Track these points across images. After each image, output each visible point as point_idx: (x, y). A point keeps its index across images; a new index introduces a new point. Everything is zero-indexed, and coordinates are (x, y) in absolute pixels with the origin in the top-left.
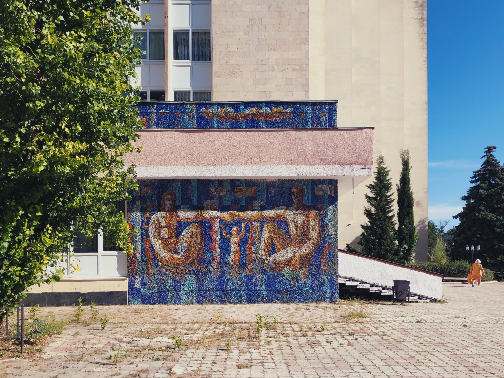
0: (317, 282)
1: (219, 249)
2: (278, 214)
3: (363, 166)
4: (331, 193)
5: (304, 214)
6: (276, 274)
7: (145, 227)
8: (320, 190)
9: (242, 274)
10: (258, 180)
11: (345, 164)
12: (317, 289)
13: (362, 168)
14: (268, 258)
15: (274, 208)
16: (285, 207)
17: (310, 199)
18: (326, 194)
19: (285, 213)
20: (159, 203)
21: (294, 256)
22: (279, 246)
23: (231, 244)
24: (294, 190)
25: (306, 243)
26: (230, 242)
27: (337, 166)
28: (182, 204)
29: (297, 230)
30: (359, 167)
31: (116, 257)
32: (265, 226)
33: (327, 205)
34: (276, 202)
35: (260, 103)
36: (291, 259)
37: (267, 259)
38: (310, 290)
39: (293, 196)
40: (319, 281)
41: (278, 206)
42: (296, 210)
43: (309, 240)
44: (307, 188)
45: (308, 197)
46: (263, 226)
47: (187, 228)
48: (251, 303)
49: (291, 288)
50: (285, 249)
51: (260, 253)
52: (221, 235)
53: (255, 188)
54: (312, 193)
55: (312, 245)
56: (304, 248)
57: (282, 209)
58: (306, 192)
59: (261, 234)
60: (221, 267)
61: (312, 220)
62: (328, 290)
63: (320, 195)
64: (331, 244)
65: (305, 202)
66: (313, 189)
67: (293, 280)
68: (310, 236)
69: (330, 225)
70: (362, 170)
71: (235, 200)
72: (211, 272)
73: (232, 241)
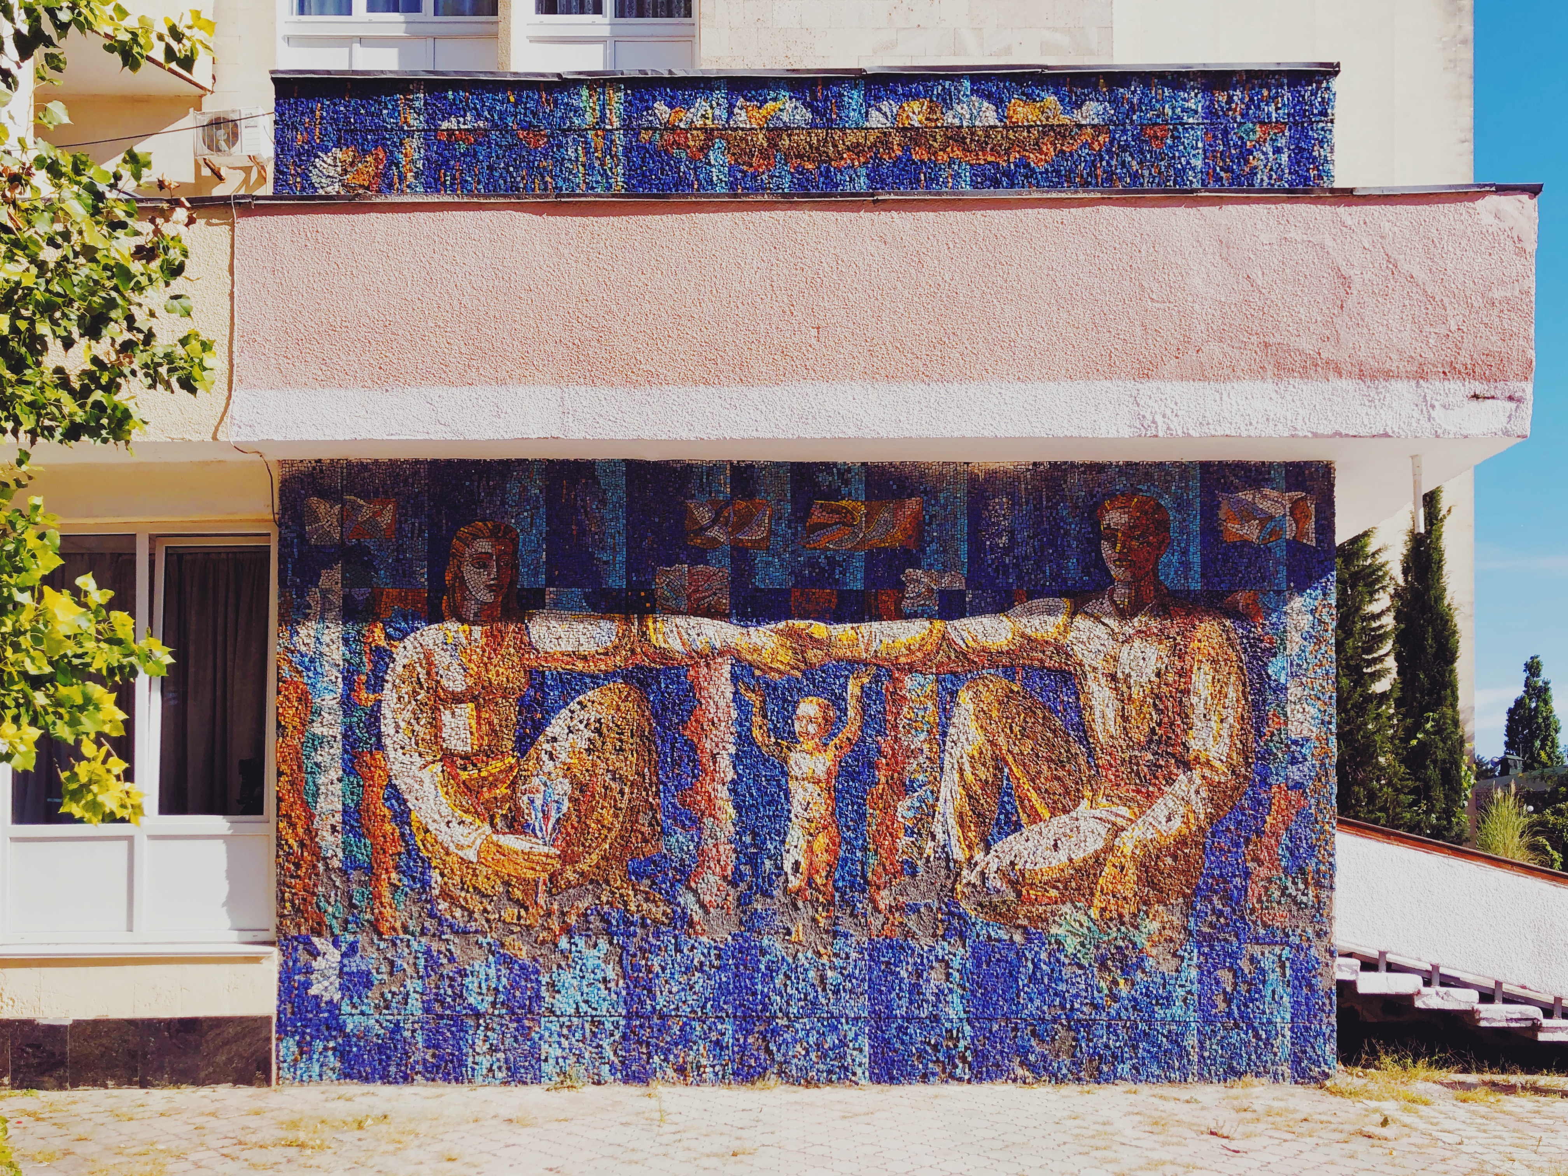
0: (1225, 976)
1: (731, 811)
2: (1030, 639)
3: (1479, 388)
4: (1301, 533)
5: (1162, 636)
6: (1018, 938)
7: (366, 697)
8: (1247, 513)
9: (846, 936)
10: (929, 466)
11: (1388, 375)
12: (1229, 1014)
13: (1476, 397)
14: (979, 856)
15: (1011, 606)
16: (1065, 603)
17: (1196, 559)
18: (1276, 533)
19: (1067, 628)
20: (436, 576)
21: (1109, 849)
22: (1033, 795)
23: (793, 785)
24: (1115, 518)
25: (1170, 780)
26: (785, 774)
27: (1346, 384)
28: (550, 583)
29: (1125, 719)
30: (1459, 389)
31: (220, 847)
32: (965, 697)
33: (1279, 593)
34: (1019, 578)
35: (946, 77)
36: (1098, 860)
37: (971, 863)
38: (1193, 1016)
39: (1105, 545)
40: (1236, 972)
41: (1031, 596)
42: (1124, 614)
43: (1186, 766)
44: (1182, 505)
45: (1185, 552)
46: (954, 694)
47: (574, 706)
48: (892, 1080)
49: (1095, 1006)
50: (1066, 811)
51: (938, 829)
52: (744, 739)
53: (913, 504)
54: (1203, 532)
55: (1204, 794)
56: (1160, 809)
57: (1051, 612)
58: (1174, 525)
59: (944, 734)
60: (743, 901)
61: (1206, 667)
62: (1283, 1018)
63: (1246, 543)
64: (1298, 786)
65: (1170, 578)
66: (1209, 512)
67: (1103, 966)
68: (1195, 745)
69: (1294, 691)
70: (1474, 403)
71: (812, 563)
72: (691, 924)
73: (795, 771)
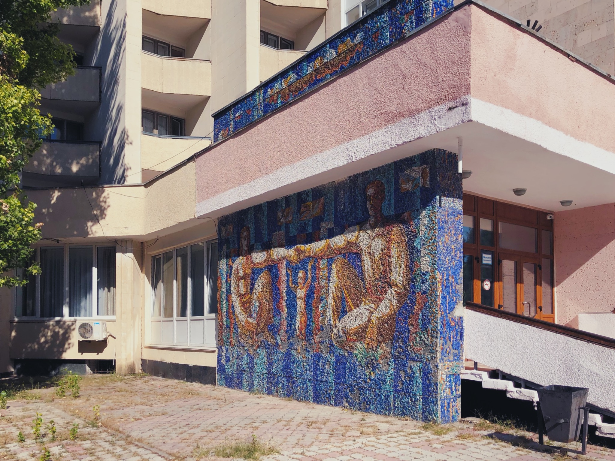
0: (402, 373)
2: (348, 242)
4: (425, 183)
5: (383, 235)
6: (346, 354)
8: (408, 179)
9: (308, 351)
10: (325, 185)
12: (403, 390)
13: (450, 109)
14: (337, 324)
16: (357, 227)
18: (417, 185)
19: (358, 236)
21: (369, 321)
22: (349, 300)
23: (298, 301)
24: (370, 191)
25: (386, 292)
26: (296, 296)
28: (255, 242)
29: (373, 269)
30: (443, 107)
32: (334, 266)
33: (418, 210)
34: (346, 220)
35: (323, 47)
36: (366, 326)
37: (335, 326)
38: (392, 389)
39: (368, 202)
42: (373, 228)
43: (390, 286)
44: (388, 182)
45: (389, 200)
47: (259, 278)
49: (365, 382)
50: (358, 307)
51: (328, 314)
53: (322, 199)
54: (395, 191)
55: (396, 298)
56: (383, 305)
57: (354, 231)
58: (386, 190)
59: (329, 280)
60: (289, 339)
62: (420, 393)
63: (408, 192)
64: (425, 293)
66: (396, 182)
67: (368, 367)
69: (423, 252)
70: (450, 112)
71: (301, 226)
72: (279, 346)
73: (298, 296)
